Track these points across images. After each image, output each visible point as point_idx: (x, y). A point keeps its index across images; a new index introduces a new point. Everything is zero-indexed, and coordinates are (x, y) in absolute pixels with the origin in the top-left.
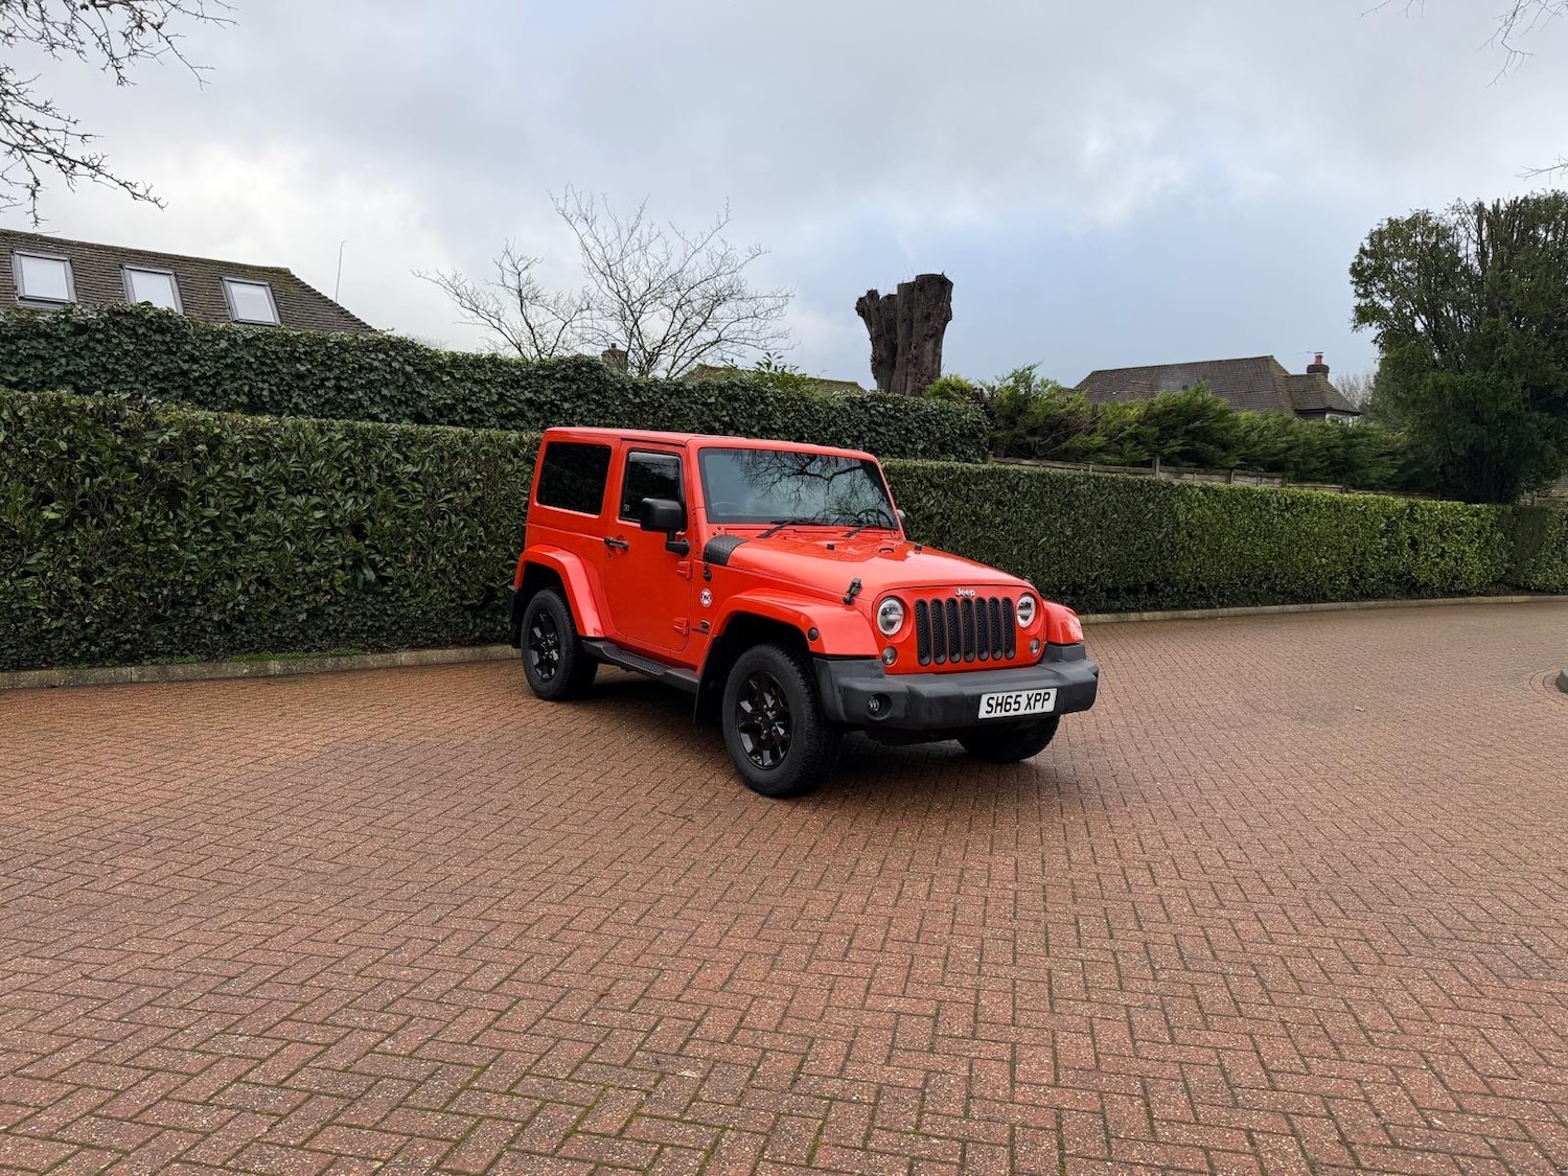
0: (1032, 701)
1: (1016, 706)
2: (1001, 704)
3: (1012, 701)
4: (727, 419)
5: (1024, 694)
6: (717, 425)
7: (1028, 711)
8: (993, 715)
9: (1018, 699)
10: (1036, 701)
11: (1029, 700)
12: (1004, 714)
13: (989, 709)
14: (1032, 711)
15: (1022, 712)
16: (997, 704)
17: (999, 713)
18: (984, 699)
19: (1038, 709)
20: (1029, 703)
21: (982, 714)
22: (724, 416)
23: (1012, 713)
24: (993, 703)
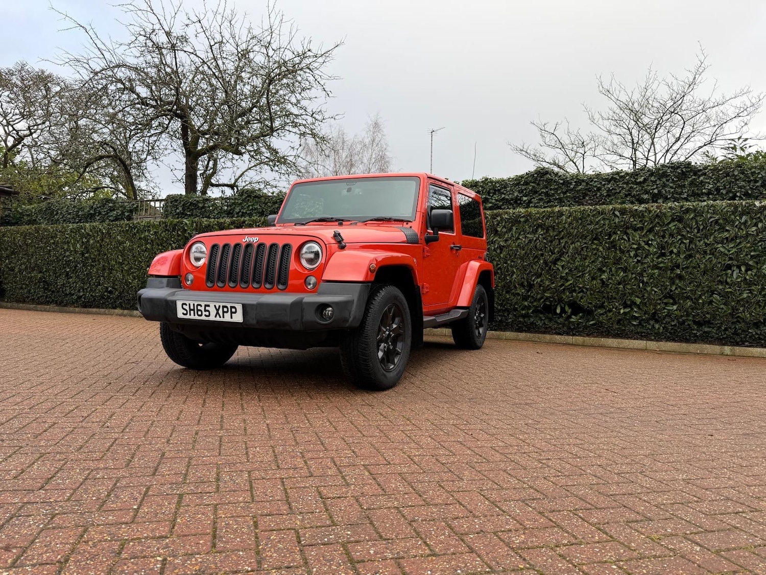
0: (221, 312)
1: (207, 313)
2: (194, 310)
3: (202, 309)
4: (656, 191)
5: (212, 305)
6: (646, 197)
7: (218, 319)
8: (188, 317)
9: (207, 308)
10: (224, 312)
11: (218, 310)
12: (197, 317)
13: (185, 312)
14: (222, 319)
15: (212, 318)
16: (190, 310)
17: (192, 316)
18: (179, 304)
19: (227, 318)
20: (218, 313)
21: (180, 315)
22: (654, 189)
23: (203, 318)
24: (187, 307)
